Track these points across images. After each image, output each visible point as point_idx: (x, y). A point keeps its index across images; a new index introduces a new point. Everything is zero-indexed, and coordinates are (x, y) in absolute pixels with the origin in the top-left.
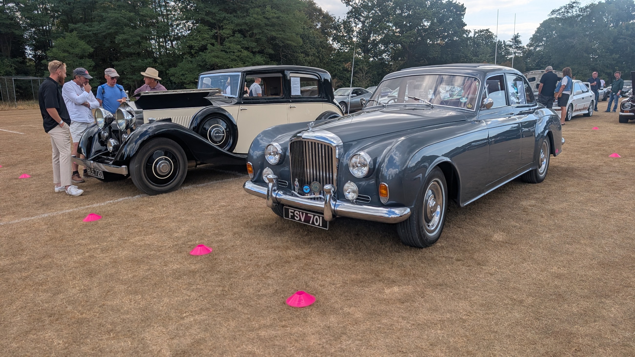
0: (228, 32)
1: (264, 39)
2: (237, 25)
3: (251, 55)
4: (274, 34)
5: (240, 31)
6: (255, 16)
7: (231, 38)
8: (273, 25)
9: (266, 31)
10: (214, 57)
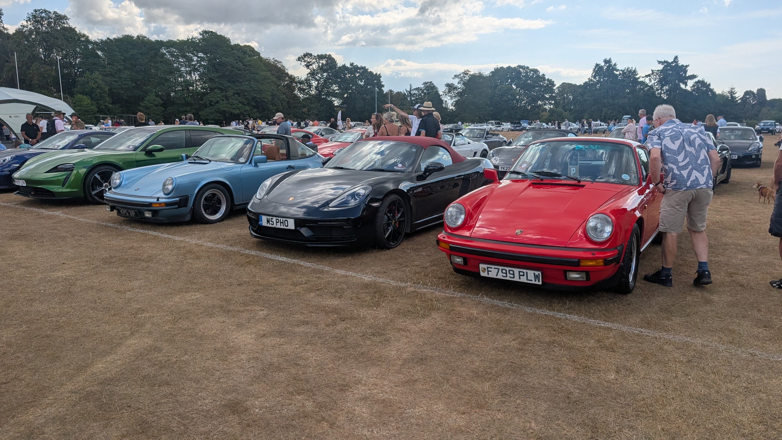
0: (231, 94)
1: (250, 98)
2: (236, 90)
3: (243, 106)
4: (255, 95)
5: (238, 94)
6: (245, 86)
7: (233, 97)
8: (255, 90)
9: (251, 94)
10: (224, 107)
